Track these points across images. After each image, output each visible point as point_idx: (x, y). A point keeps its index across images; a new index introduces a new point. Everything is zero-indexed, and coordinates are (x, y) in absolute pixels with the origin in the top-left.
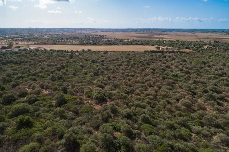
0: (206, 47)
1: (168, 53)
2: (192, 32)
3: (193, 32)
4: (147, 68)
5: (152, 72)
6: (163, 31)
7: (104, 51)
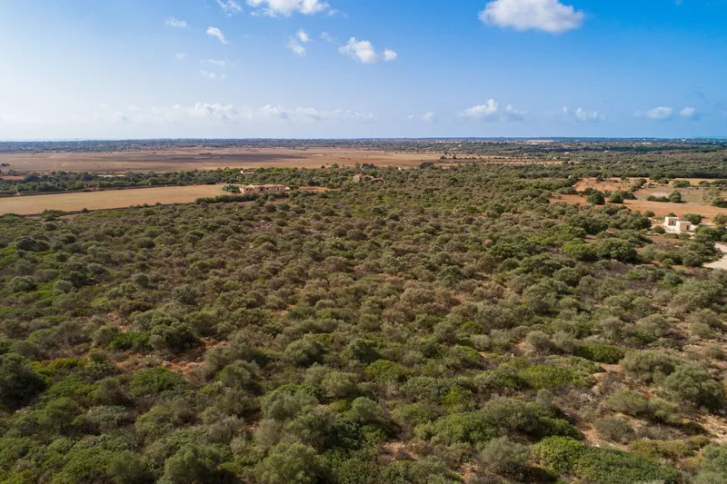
0: (356, 178)
1: (272, 200)
2: (297, 147)
3: (300, 145)
4: (245, 241)
5: (270, 249)
6: (216, 146)
7: (41, 211)
